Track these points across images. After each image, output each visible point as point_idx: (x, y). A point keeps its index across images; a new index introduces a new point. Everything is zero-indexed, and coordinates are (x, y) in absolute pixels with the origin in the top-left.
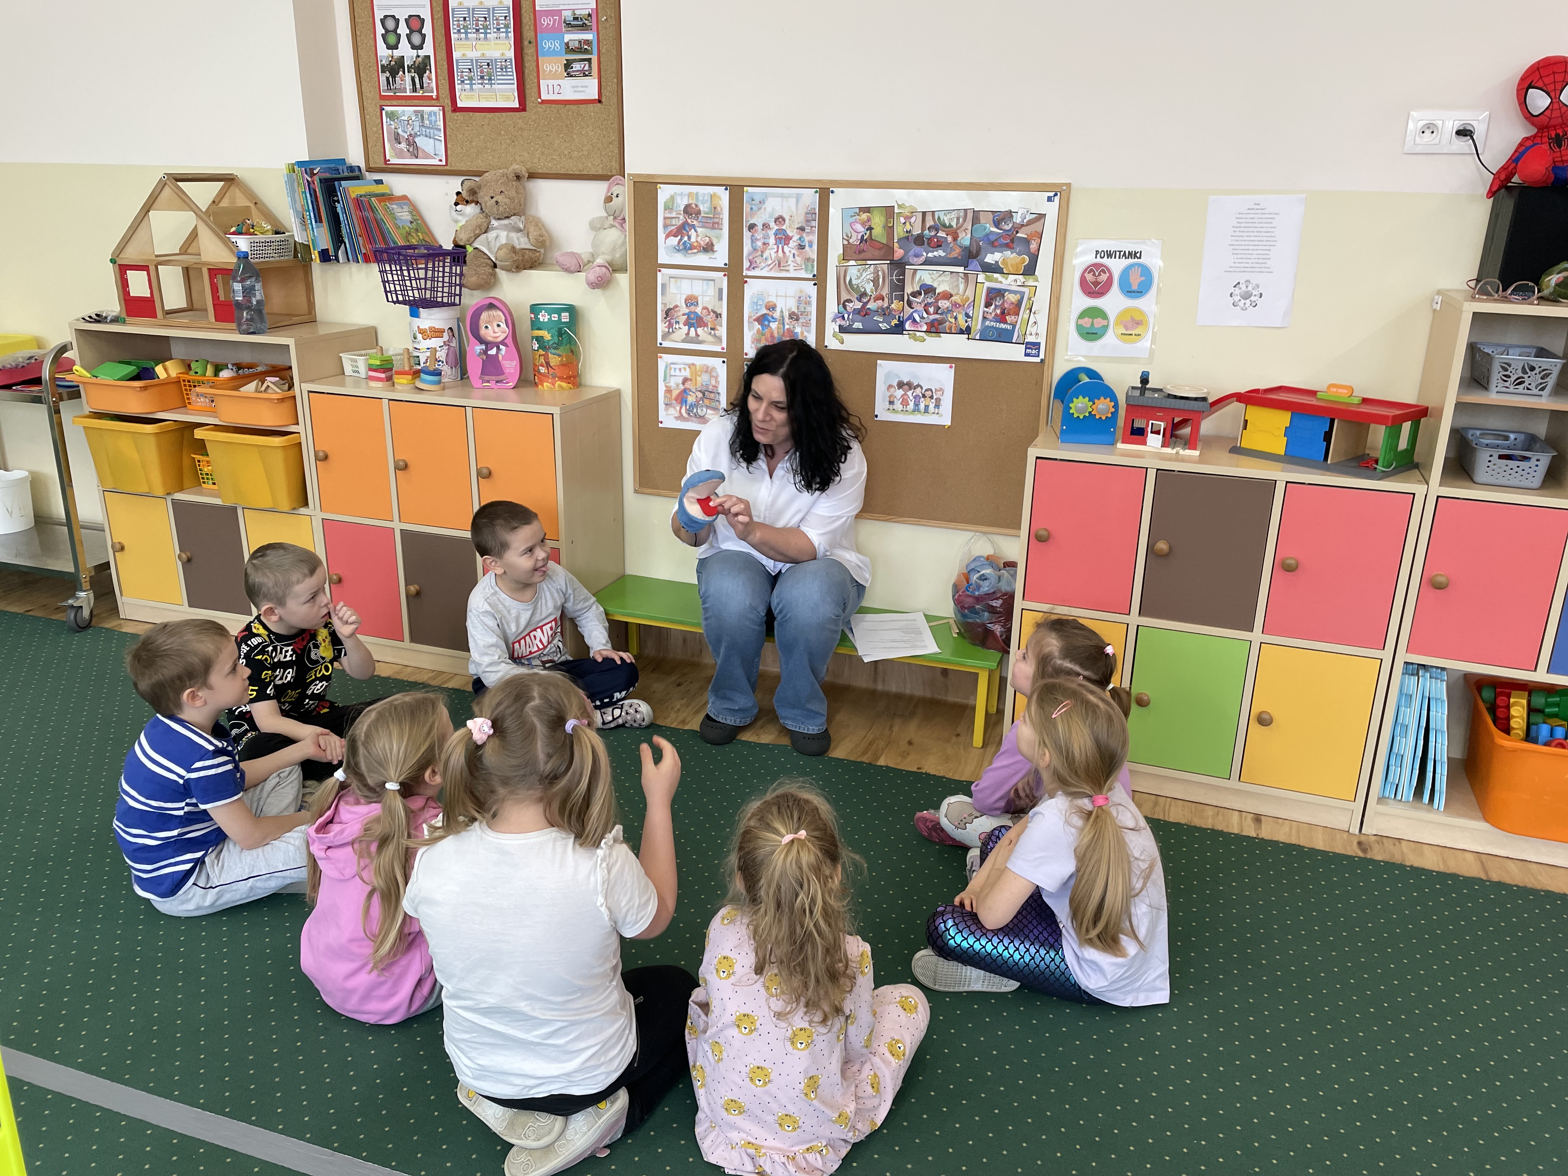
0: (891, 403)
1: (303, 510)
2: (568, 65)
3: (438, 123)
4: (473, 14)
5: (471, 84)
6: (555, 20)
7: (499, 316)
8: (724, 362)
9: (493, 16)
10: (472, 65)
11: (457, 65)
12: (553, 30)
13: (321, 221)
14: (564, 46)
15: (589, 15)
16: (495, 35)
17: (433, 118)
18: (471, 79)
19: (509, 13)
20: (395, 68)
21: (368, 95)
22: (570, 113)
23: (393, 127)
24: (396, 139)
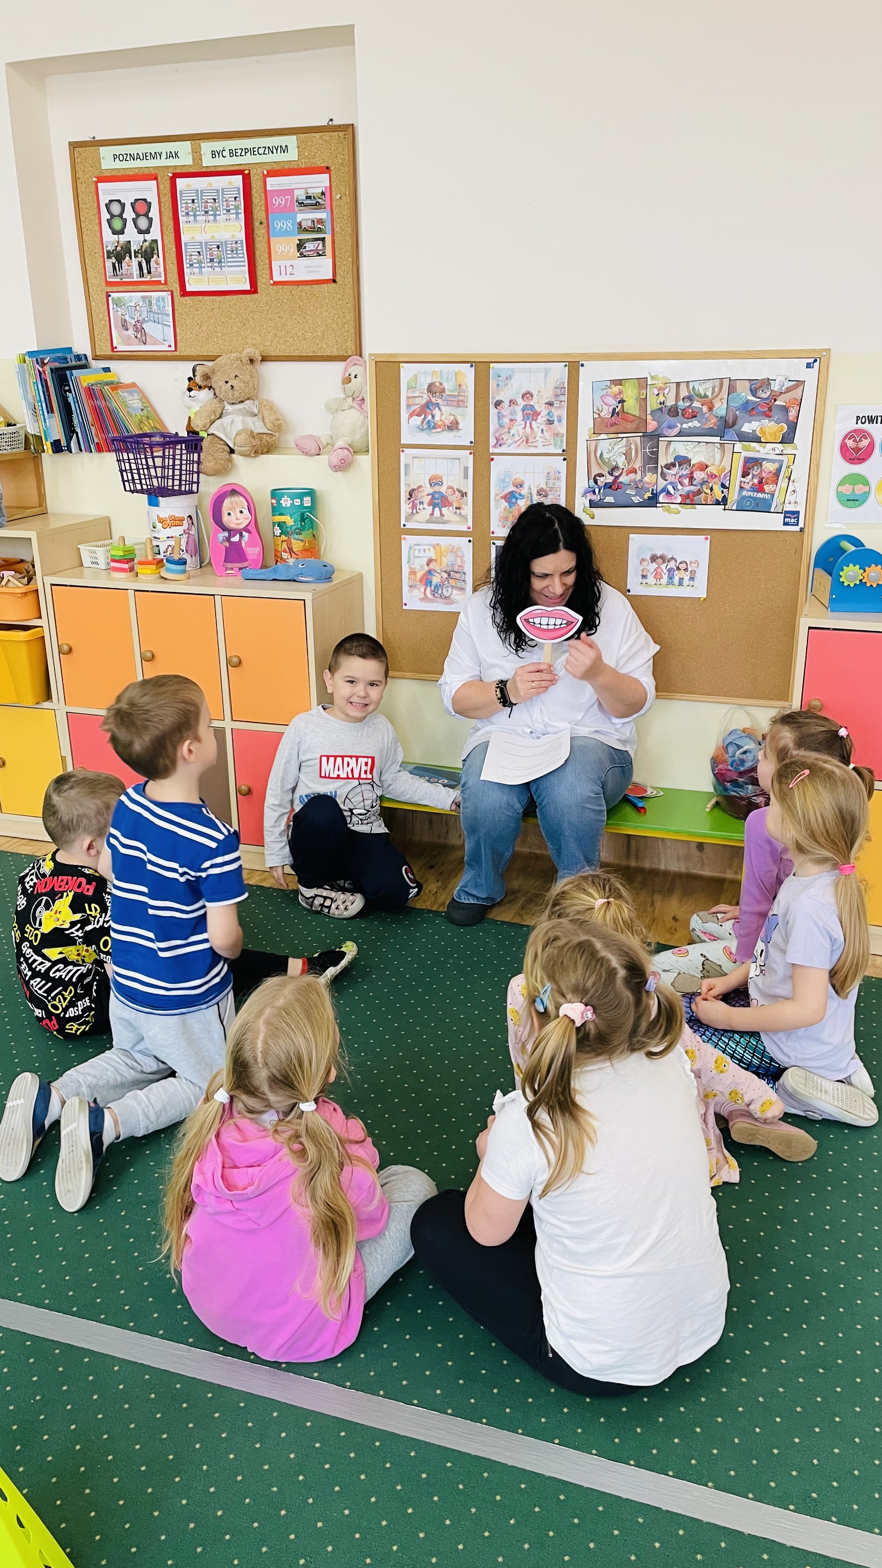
0: (644, 577)
1: (46, 705)
2: (300, 245)
3: (166, 308)
4: (202, 196)
5: (201, 268)
6: (286, 200)
7: (241, 503)
8: (470, 541)
9: (223, 198)
10: (202, 248)
11: (186, 249)
12: (286, 210)
13: (52, 412)
14: (296, 226)
15: (323, 194)
16: (225, 217)
17: (162, 304)
18: (200, 262)
19: (239, 194)
20: (120, 254)
21: (94, 281)
22: (303, 294)
23: (120, 313)
24: (123, 326)
